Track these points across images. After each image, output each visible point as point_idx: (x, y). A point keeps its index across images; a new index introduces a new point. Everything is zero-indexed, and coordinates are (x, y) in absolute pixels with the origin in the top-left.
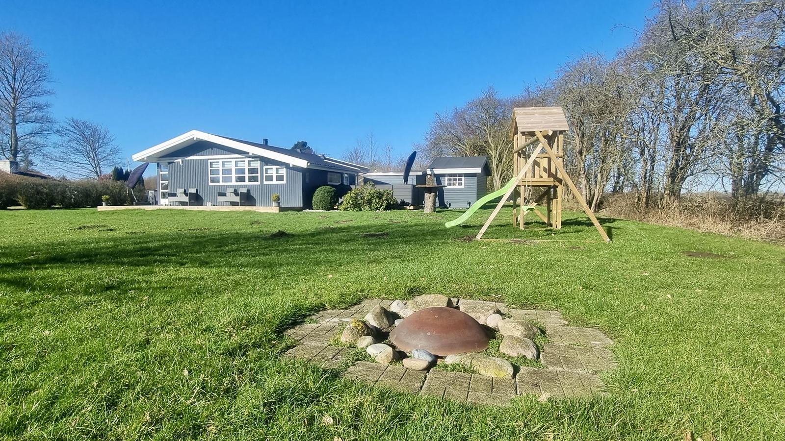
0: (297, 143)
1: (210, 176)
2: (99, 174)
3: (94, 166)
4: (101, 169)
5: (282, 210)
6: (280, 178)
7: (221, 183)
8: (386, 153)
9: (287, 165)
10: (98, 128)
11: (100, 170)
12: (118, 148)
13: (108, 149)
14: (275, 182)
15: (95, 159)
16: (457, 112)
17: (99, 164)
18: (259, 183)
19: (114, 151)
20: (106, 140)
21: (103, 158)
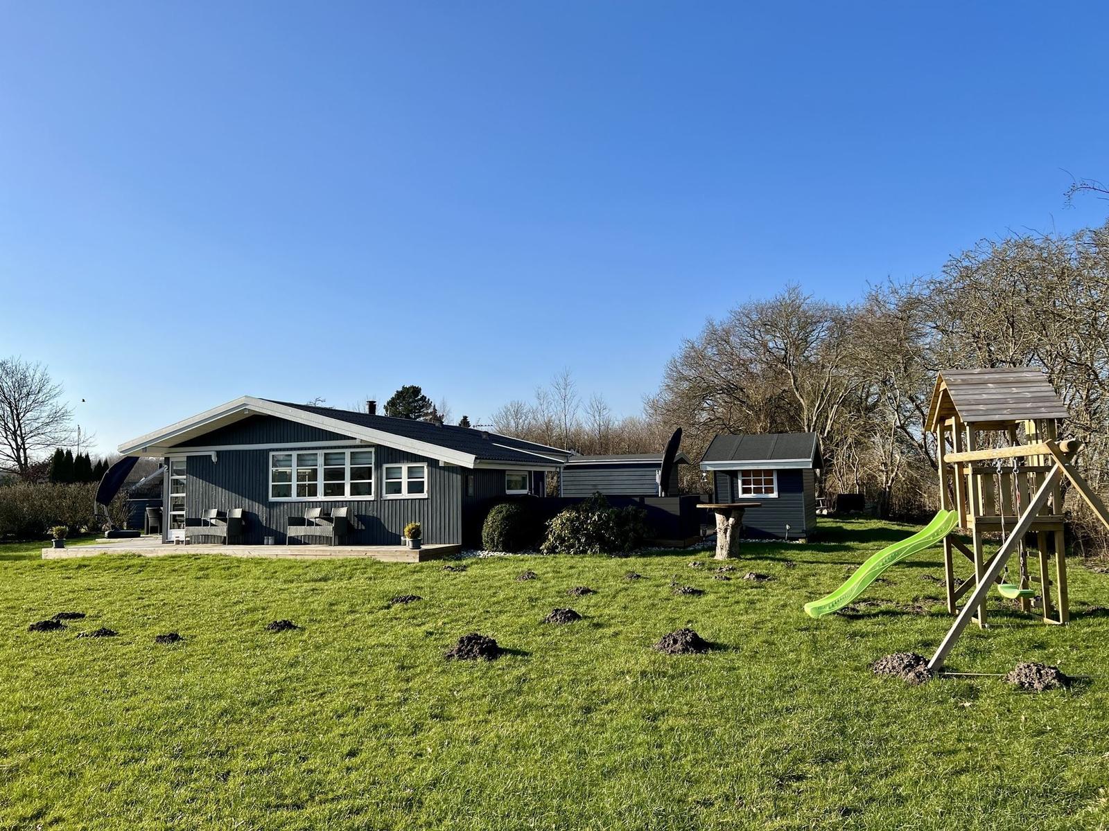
0: (400, 389)
1: (271, 484)
2: (23, 462)
3: (14, 446)
4: (28, 451)
5: (425, 556)
6: (415, 487)
7: (294, 497)
8: (592, 418)
9: (433, 463)
10: (27, 374)
11: (25, 453)
12: (63, 411)
13: (45, 412)
14: (404, 494)
15: (18, 432)
16: (714, 332)
17: (23, 444)
18: (371, 498)
19: (56, 417)
20: (41, 397)
21: (31, 432)
